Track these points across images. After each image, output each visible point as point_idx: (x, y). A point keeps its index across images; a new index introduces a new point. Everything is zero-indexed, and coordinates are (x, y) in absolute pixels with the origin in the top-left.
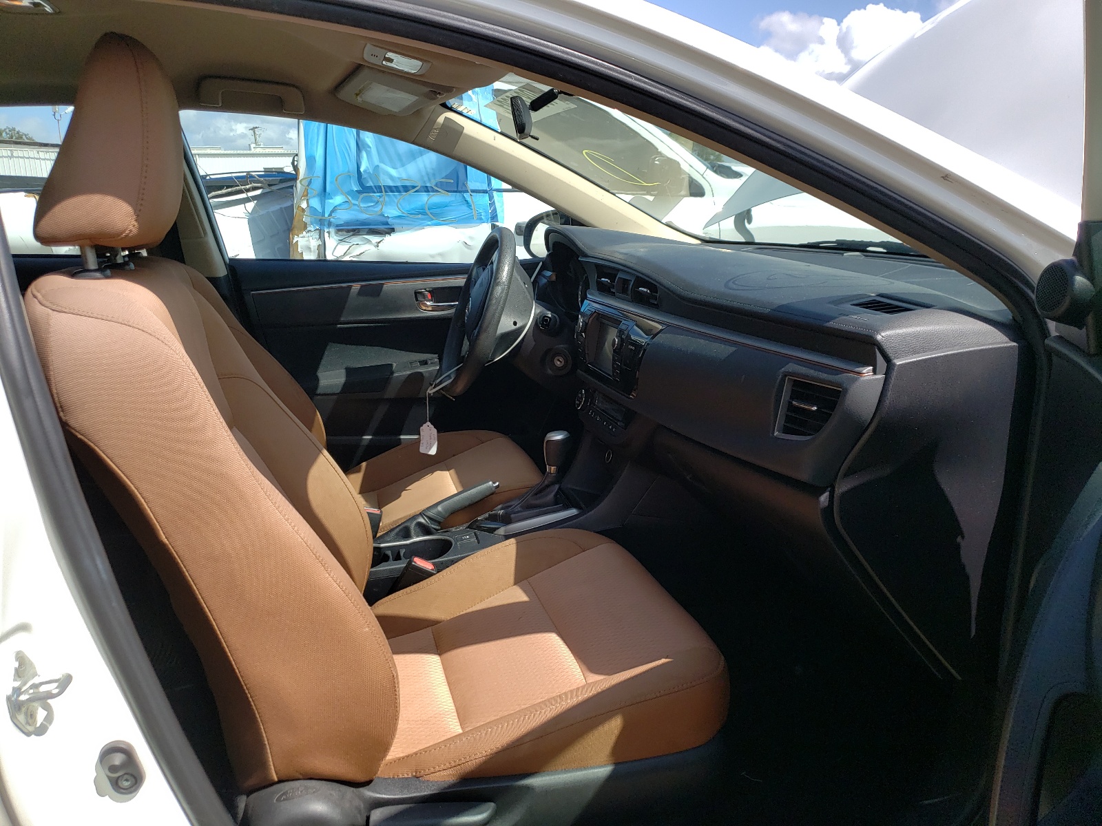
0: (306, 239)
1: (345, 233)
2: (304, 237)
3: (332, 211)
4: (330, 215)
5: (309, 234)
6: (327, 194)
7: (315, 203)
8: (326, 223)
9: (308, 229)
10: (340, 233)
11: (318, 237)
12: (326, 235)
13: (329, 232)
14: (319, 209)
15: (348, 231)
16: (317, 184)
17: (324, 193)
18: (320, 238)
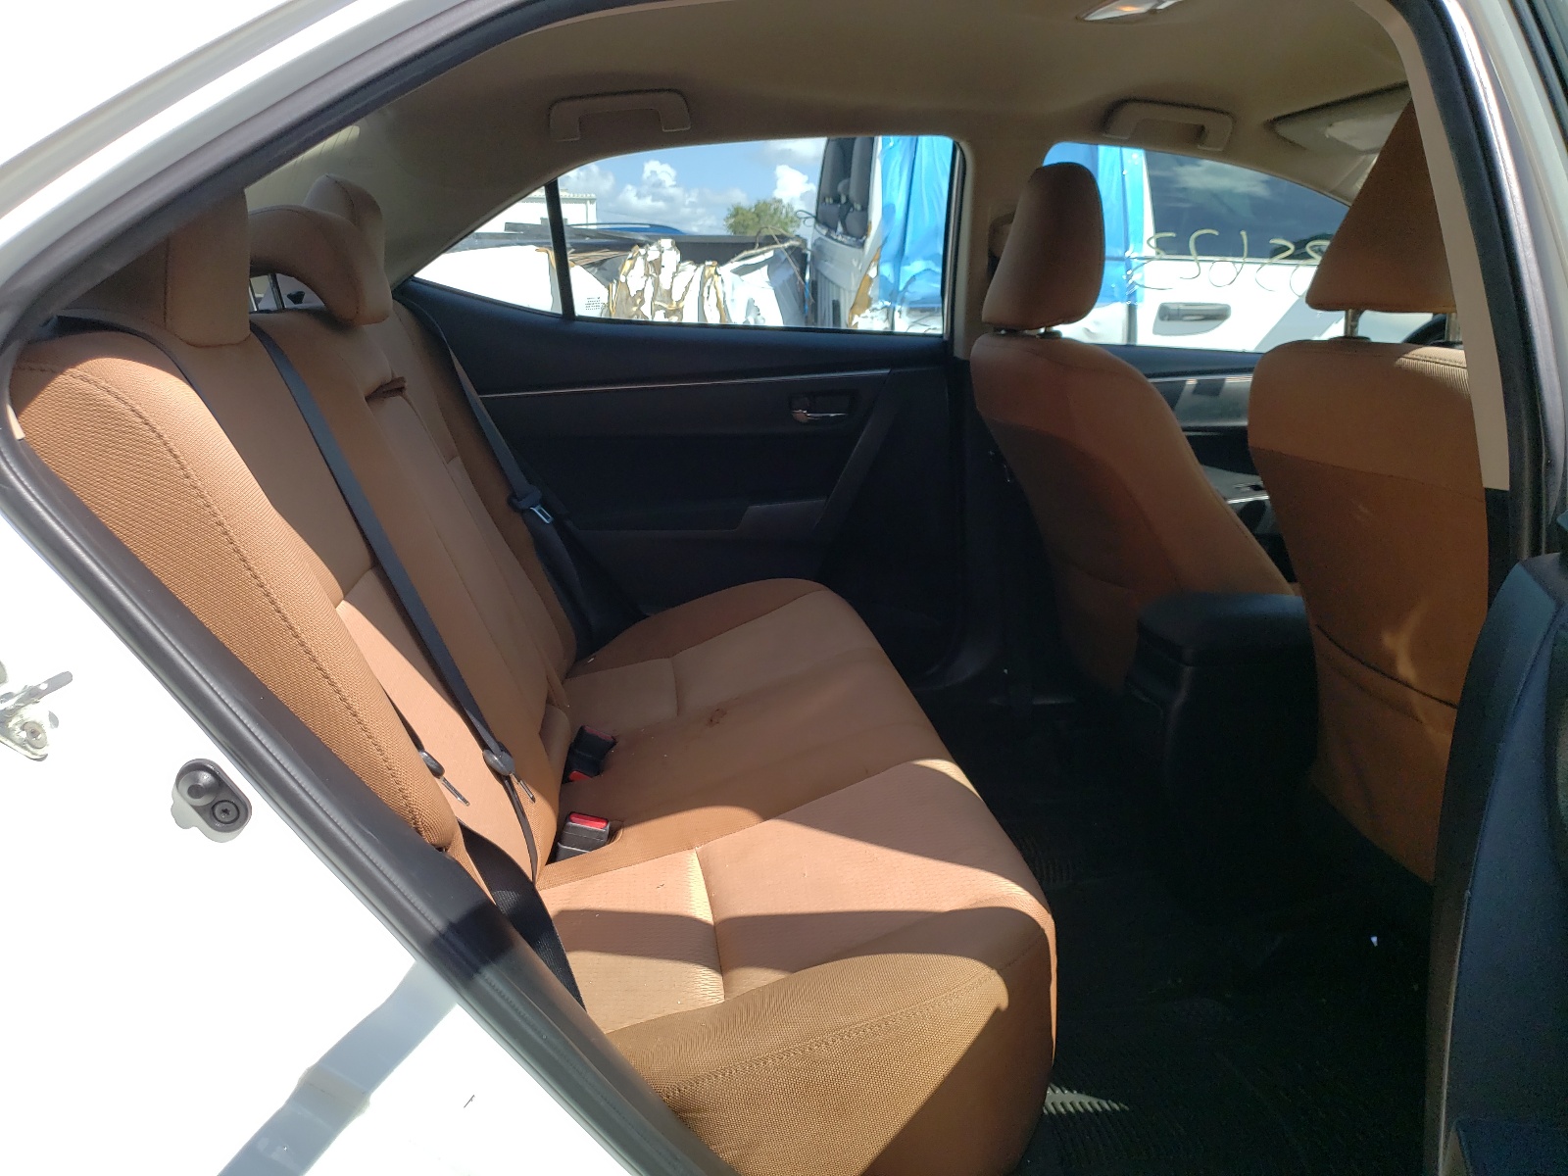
0: (869, 319)
1: (919, 313)
2: (866, 317)
3: (909, 283)
4: (905, 288)
5: (873, 314)
6: (904, 259)
7: (887, 270)
8: (899, 299)
9: (874, 306)
10: (913, 313)
11: (884, 317)
12: (897, 314)
13: (900, 312)
14: (891, 279)
15: (923, 310)
16: (893, 246)
17: (900, 257)
18: (887, 318)
